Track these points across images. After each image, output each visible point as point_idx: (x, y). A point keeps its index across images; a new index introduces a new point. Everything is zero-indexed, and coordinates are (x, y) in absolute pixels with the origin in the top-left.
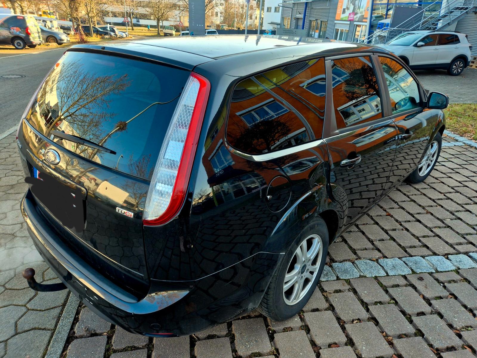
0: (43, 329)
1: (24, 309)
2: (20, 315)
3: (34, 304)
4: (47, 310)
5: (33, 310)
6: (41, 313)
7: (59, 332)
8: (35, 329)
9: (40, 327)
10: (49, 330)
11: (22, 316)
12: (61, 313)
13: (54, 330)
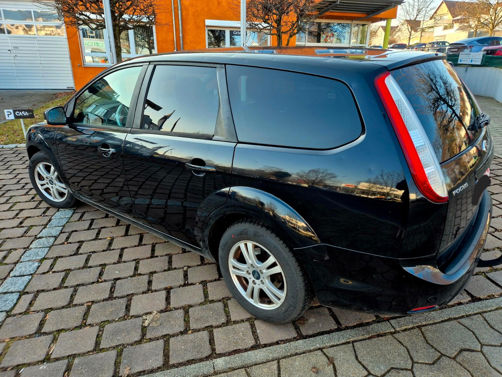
0: (487, 321)
1: (485, 349)
2: (493, 348)
3: (473, 344)
4: (469, 329)
5: (479, 341)
6: (476, 332)
7: (479, 308)
8: (491, 327)
9: (486, 324)
10: (483, 317)
11: (491, 345)
12: (462, 317)
13: (480, 313)
